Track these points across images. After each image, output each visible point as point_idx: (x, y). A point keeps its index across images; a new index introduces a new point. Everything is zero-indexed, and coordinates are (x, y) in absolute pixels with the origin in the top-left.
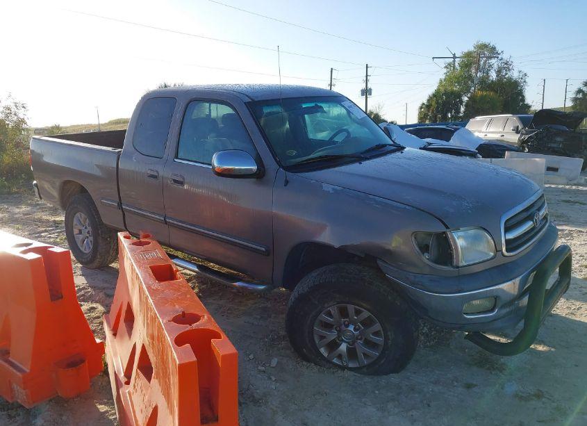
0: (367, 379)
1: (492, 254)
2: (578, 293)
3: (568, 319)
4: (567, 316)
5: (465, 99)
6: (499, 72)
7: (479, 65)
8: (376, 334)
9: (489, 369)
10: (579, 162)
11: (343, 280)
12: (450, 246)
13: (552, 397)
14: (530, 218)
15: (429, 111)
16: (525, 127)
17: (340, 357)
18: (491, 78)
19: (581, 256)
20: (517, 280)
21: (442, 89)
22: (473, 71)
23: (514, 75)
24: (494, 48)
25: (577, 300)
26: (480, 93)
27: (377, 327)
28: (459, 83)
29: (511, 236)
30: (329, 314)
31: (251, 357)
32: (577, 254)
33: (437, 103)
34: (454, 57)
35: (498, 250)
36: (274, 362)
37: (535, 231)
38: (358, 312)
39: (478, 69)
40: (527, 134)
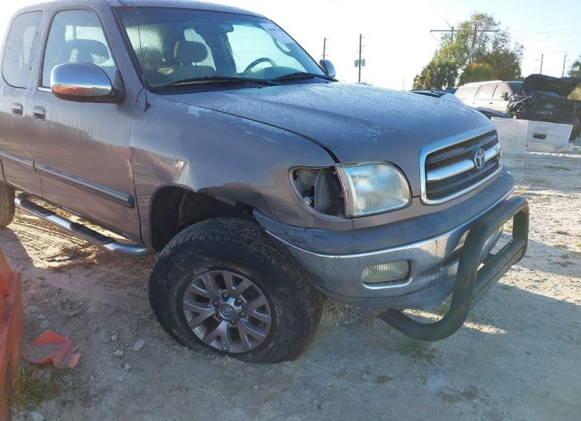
0: (251, 369)
1: (406, 201)
2: (546, 262)
3: (529, 292)
4: (528, 290)
5: (460, 71)
6: (496, 43)
7: (475, 36)
8: (262, 309)
9: (414, 356)
10: (568, 128)
11: (212, 238)
12: (340, 188)
13: (488, 396)
14: (469, 156)
15: (423, 83)
16: (514, 94)
17: (219, 338)
18: (487, 50)
19: (555, 222)
20: (443, 239)
21: (437, 61)
22: (469, 42)
23: (511, 47)
24: (491, 19)
25: (543, 270)
26: (475, 65)
27: (262, 300)
28: (454, 54)
29: (435, 176)
30: (202, 284)
31: (114, 338)
32: (551, 219)
33: (432, 75)
34: (453, 30)
35: (413, 196)
36: (138, 345)
37: (477, 174)
38: (237, 281)
39: (474, 42)
40: (516, 101)
